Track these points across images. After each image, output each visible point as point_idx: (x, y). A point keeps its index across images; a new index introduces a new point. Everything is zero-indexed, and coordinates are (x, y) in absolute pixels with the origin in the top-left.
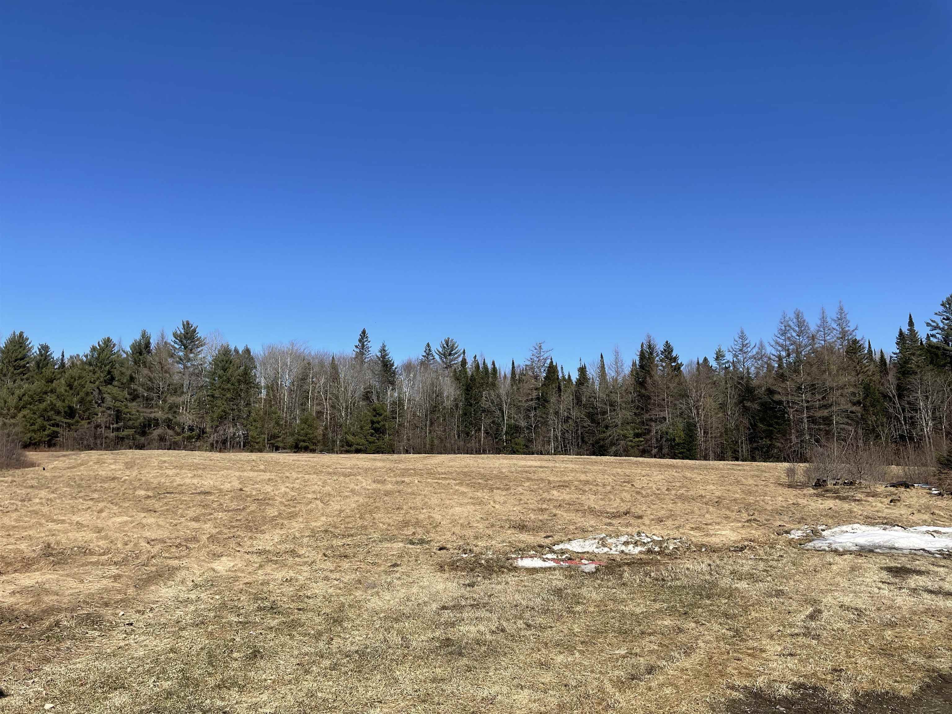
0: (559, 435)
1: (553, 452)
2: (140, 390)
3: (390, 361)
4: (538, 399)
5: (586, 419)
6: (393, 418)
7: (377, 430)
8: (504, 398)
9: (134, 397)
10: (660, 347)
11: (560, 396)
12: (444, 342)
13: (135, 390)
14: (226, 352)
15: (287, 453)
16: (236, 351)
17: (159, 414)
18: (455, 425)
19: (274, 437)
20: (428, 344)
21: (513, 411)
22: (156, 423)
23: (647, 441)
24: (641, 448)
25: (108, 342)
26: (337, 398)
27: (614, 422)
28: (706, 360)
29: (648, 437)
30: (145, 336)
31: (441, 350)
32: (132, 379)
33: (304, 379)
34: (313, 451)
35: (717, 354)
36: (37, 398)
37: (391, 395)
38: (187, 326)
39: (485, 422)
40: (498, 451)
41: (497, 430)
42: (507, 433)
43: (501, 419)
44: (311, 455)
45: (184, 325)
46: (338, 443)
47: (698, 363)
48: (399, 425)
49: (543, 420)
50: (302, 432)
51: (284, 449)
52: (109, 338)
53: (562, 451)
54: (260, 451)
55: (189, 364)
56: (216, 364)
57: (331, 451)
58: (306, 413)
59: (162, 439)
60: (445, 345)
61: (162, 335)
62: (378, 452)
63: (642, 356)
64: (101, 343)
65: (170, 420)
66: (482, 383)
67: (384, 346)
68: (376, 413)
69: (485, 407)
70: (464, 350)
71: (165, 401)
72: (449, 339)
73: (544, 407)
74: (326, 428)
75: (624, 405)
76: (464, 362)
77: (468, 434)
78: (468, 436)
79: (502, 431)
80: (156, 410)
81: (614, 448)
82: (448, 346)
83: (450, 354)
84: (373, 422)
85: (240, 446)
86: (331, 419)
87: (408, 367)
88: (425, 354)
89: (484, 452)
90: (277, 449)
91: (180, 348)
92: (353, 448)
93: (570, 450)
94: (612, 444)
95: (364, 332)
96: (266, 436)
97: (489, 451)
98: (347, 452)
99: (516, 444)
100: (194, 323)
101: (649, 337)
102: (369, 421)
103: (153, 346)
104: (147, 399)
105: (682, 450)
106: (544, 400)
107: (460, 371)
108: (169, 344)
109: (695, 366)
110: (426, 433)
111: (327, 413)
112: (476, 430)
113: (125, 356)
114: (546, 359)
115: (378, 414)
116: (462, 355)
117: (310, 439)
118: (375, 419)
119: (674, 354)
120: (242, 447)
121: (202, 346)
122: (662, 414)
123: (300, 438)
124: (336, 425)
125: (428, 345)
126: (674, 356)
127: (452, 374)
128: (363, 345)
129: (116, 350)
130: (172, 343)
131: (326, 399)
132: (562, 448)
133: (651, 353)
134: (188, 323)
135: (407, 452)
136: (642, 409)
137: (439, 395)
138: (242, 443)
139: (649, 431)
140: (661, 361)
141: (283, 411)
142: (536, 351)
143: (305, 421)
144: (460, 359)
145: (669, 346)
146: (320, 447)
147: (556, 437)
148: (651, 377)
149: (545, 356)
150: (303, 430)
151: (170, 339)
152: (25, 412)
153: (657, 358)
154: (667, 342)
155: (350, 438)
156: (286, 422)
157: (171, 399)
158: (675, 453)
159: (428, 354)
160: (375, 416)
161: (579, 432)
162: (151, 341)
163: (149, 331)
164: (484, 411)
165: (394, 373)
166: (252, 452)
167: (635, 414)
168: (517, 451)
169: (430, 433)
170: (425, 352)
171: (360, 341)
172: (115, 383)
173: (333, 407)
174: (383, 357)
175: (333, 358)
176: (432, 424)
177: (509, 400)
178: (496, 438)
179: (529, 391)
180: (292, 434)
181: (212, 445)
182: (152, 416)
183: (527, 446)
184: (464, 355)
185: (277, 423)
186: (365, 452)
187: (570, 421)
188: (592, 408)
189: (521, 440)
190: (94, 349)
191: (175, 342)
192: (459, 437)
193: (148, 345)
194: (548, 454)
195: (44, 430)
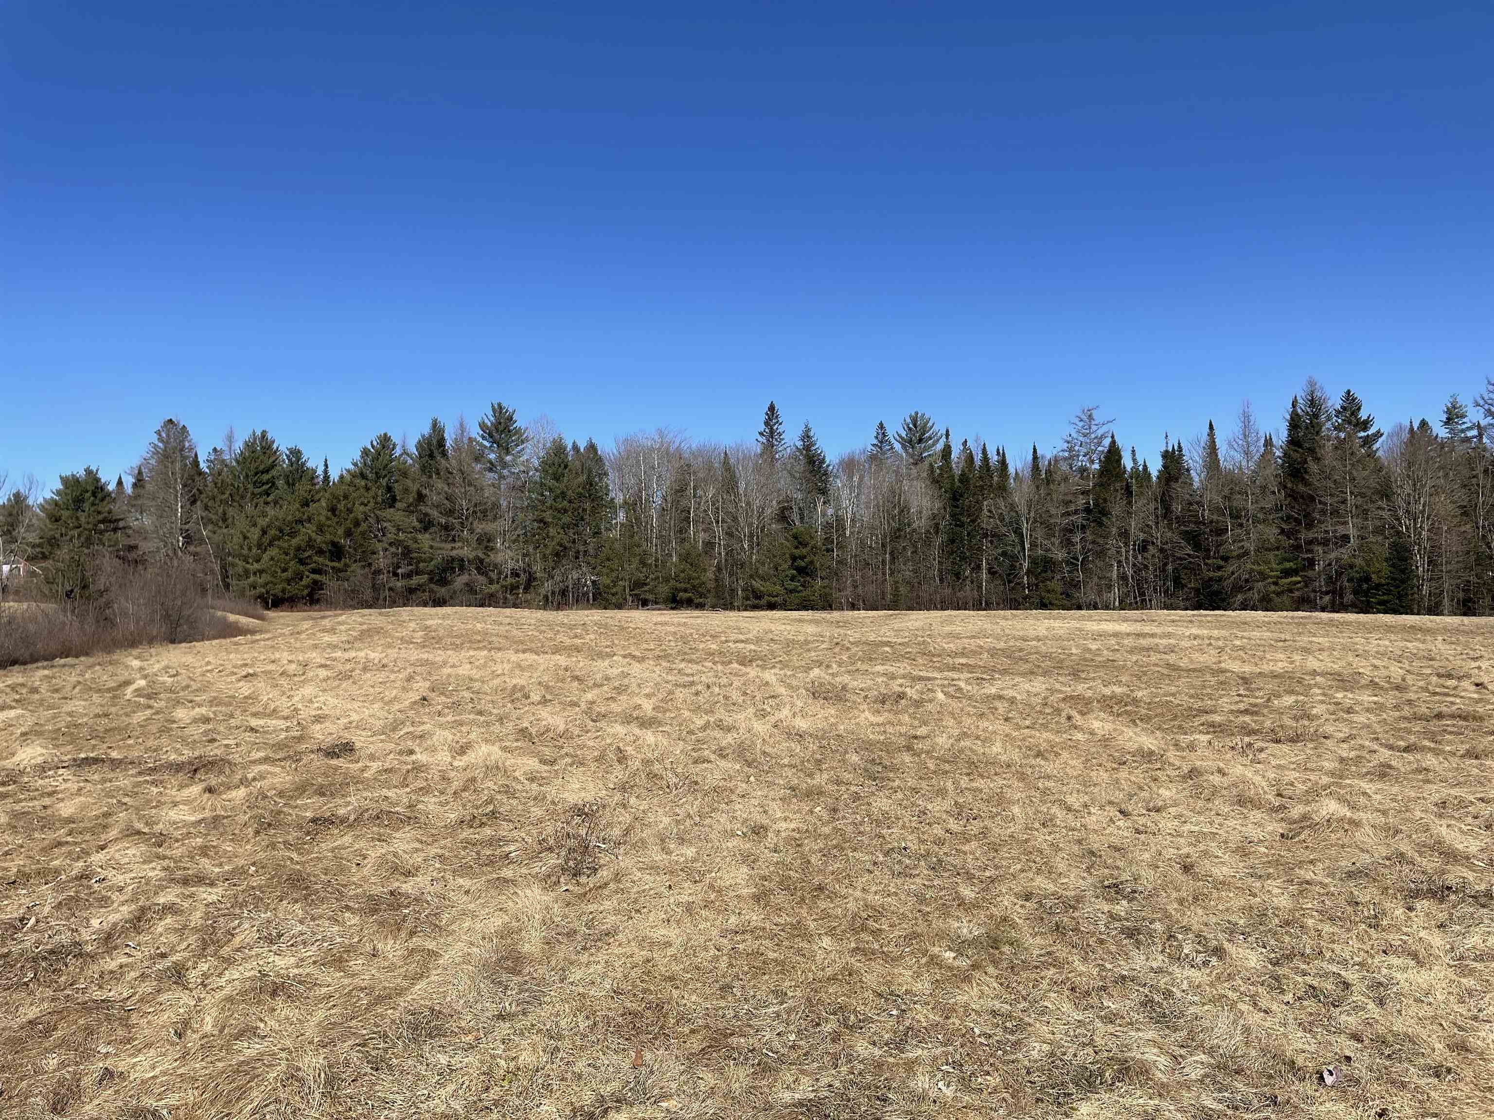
0: (1130, 573)
1: (1117, 604)
2: (434, 513)
3: (819, 455)
4: (1088, 510)
5: (1183, 543)
6: (828, 550)
7: (801, 571)
8: (1023, 509)
9: (427, 524)
10: (1335, 402)
11: (1130, 503)
12: (909, 420)
13: (426, 515)
14: (559, 449)
15: (659, 609)
16: (575, 448)
17: (466, 552)
18: (934, 560)
19: (638, 584)
20: (881, 424)
21: (1040, 533)
22: (461, 564)
23: (1307, 582)
24: (1297, 594)
25: (385, 440)
26: (735, 519)
27: (1243, 547)
28: (1424, 424)
29: (1310, 573)
30: (437, 429)
31: (904, 434)
32: (421, 497)
33: (681, 490)
34: (700, 606)
35: (1449, 411)
36: (287, 530)
37: (824, 513)
38: (499, 410)
39: (989, 553)
40: (1015, 605)
41: (1013, 567)
42: (1029, 572)
43: (1019, 548)
44: (696, 613)
45: (494, 410)
46: (740, 593)
47: (1412, 429)
48: (838, 562)
49: (1099, 549)
50: (682, 575)
51: (656, 603)
52: (385, 435)
53: (1136, 603)
54: (619, 607)
55: (505, 472)
56: (545, 471)
57: (729, 606)
58: (687, 545)
59: (470, 589)
60: (911, 426)
61: (462, 425)
62: (805, 608)
63: (1294, 423)
64: (375, 443)
65: (481, 561)
66: (982, 487)
67: (808, 430)
68: (799, 541)
69: (989, 528)
70: (947, 431)
71: (472, 531)
72: (917, 413)
73: (1100, 524)
74: (719, 569)
75: (1261, 516)
76: (947, 452)
77: (957, 576)
78: (959, 578)
79: (1021, 568)
80: (460, 544)
81: (1240, 597)
82: (916, 427)
83: (920, 441)
84: (794, 558)
85: (588, 600)
86: (727, 554)
87: (849, 465)
88: (875, 442)
89: (988, 607)
90: (644, 603)
91: (491, 446)
92: (763, 602)
93: (1150, 601)
94: (1237, 588)
95: (772, 408)
96: (627, 583)
97: (998, 604)
98: (755, 608)
99: (1049, 591)
100: (509, 405)
101: (1312, 383)
102: (787, 556)
103: (449, 443)
104: (446, 528)
105: (1386, 597)
106: (1100, 512)
107: (940, 468)
108: (475, 440)
109: (1405, 436)
110: (884, 574)
111: (720, 544)
112: (973, 569)
113: (410, 461)
114: (1103, 437)
115: (800, 543)
116: (944, 439)
117: (694, 586)
118: (797, 552)
119: (1363, 415)
120: (591, 602)
121: (523, 442)
122: (1341, 530)
123: (679, 585)
124: (734, 563)
125: (881, 426)
126: (1364, 418)
127: (925, 474)
128: (772, 432)
129: (398, 452)
130: (480, 439)
131: (717, 522)
132: (1135, 598)
133: (1316, 416)
134: (499, 405)
135: (853, 607)
136: (1298, 522)
137: (904, 510)
138: (591, 595)
139: (1311, 563)
140: (1336, 428)
141: (651, 543)
142: (1081, 424)
143: (685, 558)
144: (940, 446)
145: (1354, 400)
146: (709, 601)
147: (1123, 578)
148: (1317, 459)
149: (1100, 433)
150: (683, 571)
151: (475, 432)
152: (273, 552)
153: (1328, 425)
154: (1349, 392)
155: (757, 584)
156: (657, 560)
157: (480, 527)
158: (1368, 602)
159: (881, 442)
160: (796, 548)
161: (1170, 567)
162: (446, 436)
163: (442, 421)
164: (985, 536)
165: (826, 474)
166: (605, 608)
167: (1283, 531)
168: (1050, 603)
169: (891, 575)
170: (877, 438)
171: (767, 423)
172: (398, 505)
173: (730, 534)
174: (807, 448)
175: (726, 453)
176: (893, 559)
177: (1032, 514)
178: (1010, 582)
179: (1069, 498)
180: (667, 580)
181: (546, 597)
182: (454, 553)
183: (1068, 595)
184: (947, 438)
185: (643, 563)
186: (784, 607)
187: (1150, 547)
188: (1195, 523)
189: (1056, 584)
190: (365, 452)
191: (483, 438)
192: (941, 580)
193: (441, 442)
194: (1107, 608)
195: (301, 579)
